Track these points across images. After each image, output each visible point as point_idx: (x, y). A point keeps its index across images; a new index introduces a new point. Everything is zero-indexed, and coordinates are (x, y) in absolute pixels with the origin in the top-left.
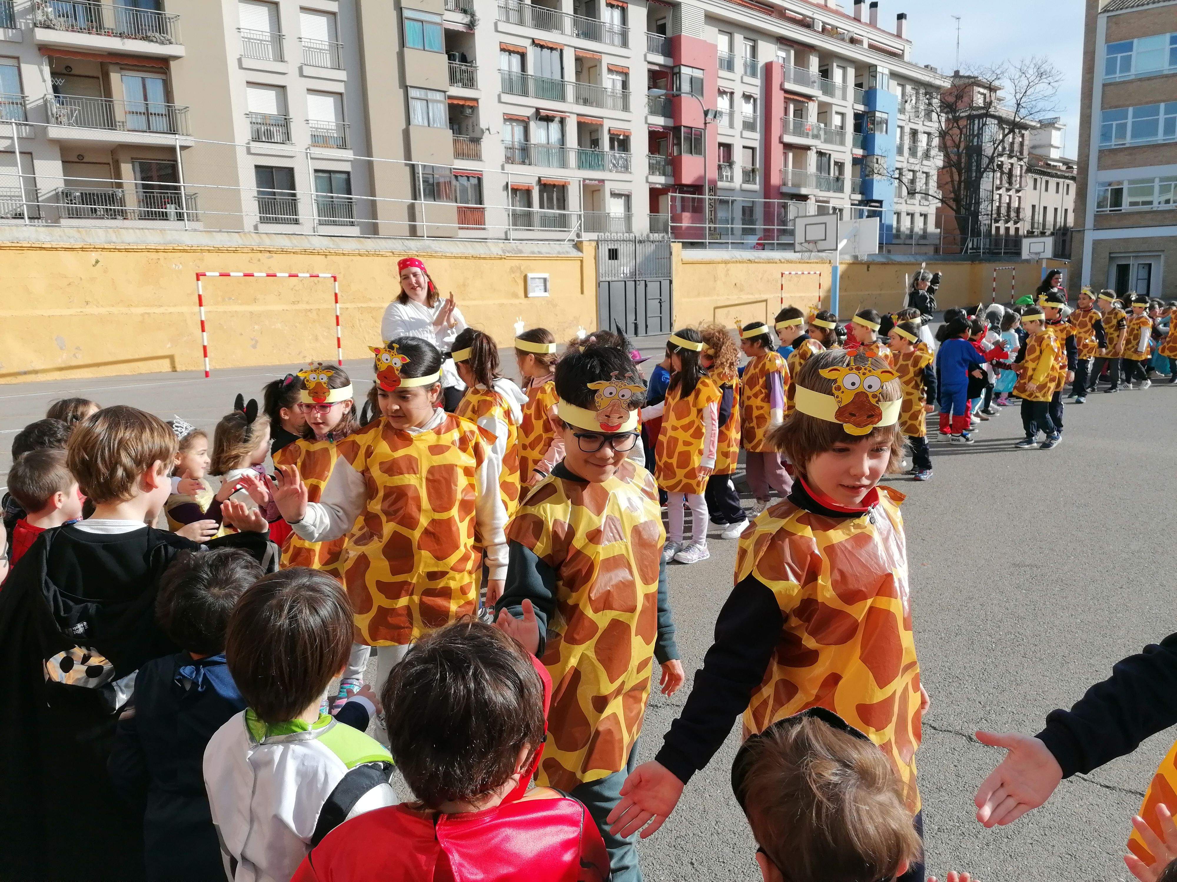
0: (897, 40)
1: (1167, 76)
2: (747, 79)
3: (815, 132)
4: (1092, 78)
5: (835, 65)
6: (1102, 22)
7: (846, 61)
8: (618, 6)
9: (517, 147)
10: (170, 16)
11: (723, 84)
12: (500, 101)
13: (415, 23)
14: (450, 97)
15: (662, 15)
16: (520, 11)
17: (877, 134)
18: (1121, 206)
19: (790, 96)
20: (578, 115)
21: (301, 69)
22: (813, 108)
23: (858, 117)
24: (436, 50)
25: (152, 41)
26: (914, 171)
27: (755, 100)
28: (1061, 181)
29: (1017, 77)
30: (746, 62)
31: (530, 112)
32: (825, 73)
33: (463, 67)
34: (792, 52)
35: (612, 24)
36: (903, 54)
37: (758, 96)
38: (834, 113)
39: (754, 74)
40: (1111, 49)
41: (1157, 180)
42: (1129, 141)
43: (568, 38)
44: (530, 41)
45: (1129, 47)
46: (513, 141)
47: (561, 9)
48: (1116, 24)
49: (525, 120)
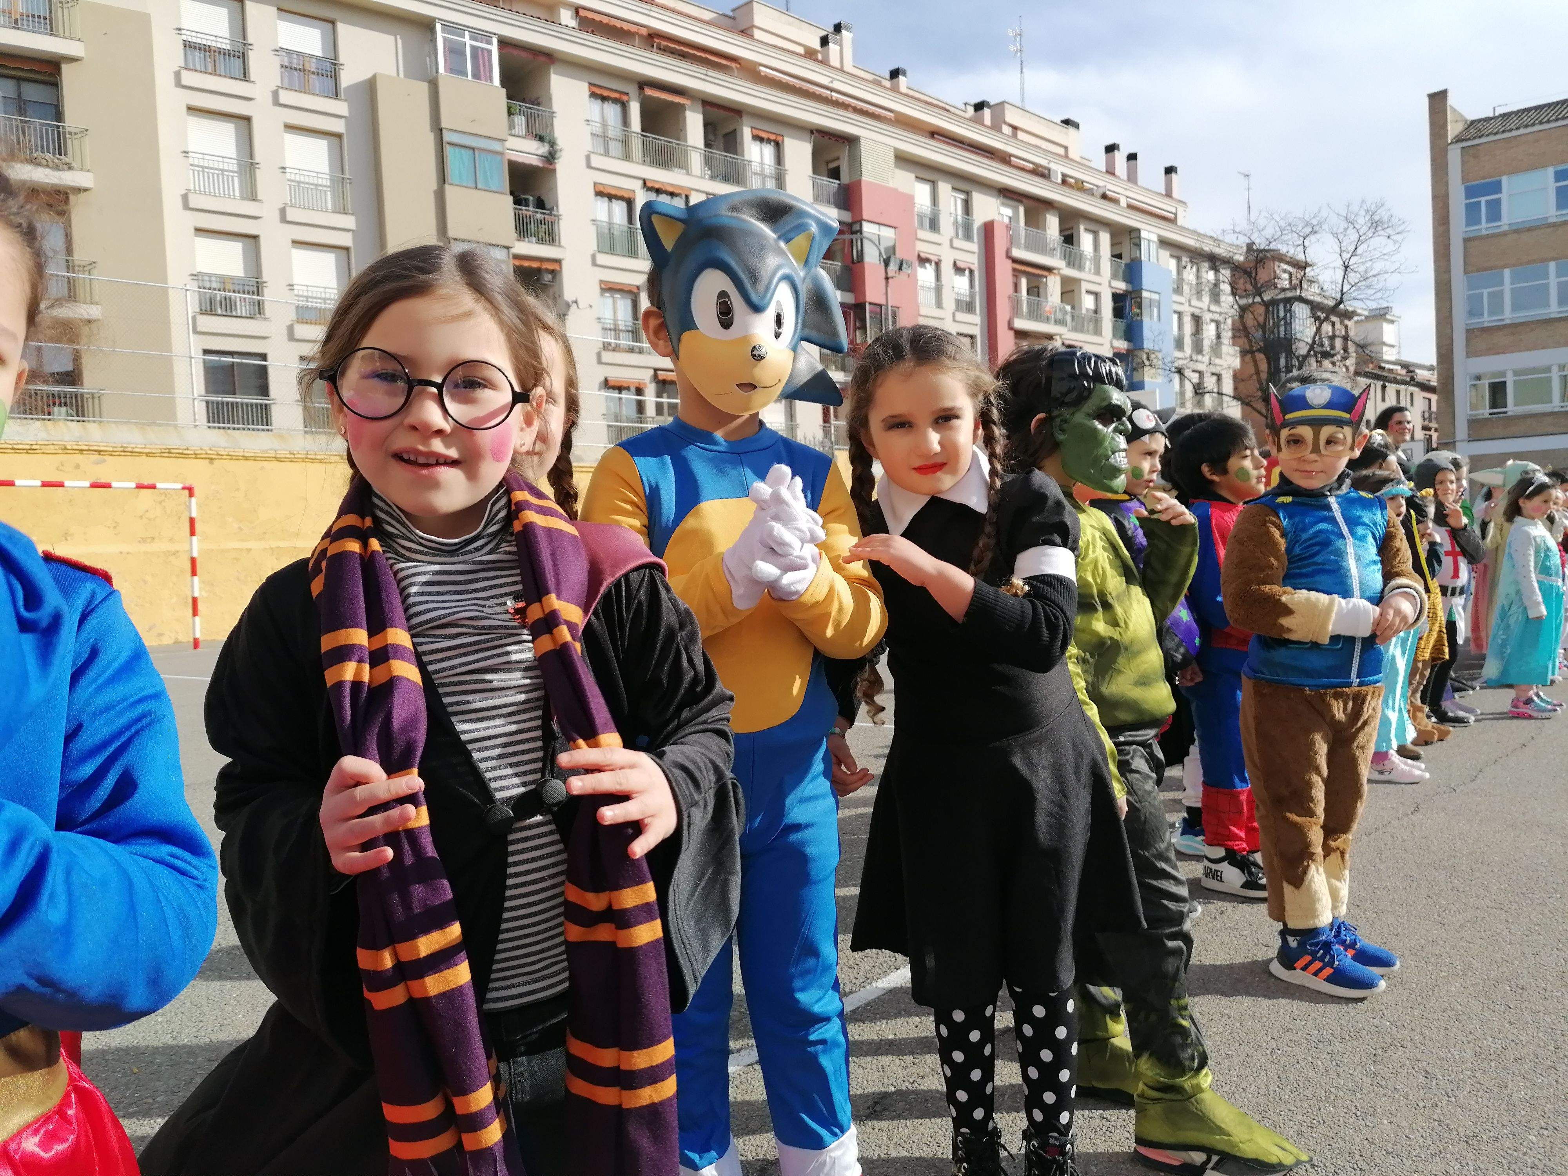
0: (1167, 200)
1: (1554, 225)
2: (958, 243)
3: (1059, 316)
4: (1448, 231)
5: (1082, 228)
6: (1454, 155)
7: (1097, 223)
8: (769, 141)
9: (622, 328)
10: (73, 130)
11: (925, 249)
12: (594, 264)
13: (463, 151)
14: (517, 257)
15: (833, 155)
16: (625, 142)
17: (1146, 320)
18: (1505, 406)
19: (1021, 267)
21: (283, 212)
22: (1053, 285)
23: (1117, 298)
24: (494, 189)
25: (39, 165)
26: (1200, 373)
27: (971, 272)
28: (1402, 387)
29: (1341, 230)
30: (956, 222)
32: (1069, 239)
33: (539, 216)
34: (1021, 209)
35: (762, 164)
36: (1176, 218)
37: (975, 267)
38: (1083, 292)
39: (968, 236)
40: (1471, 192)
41: (1555, 369)
42: (1508, 315)
43: (697, 180)
44: (640, 183)
45: (1497, 187)
46: (615, 320)
47: (686, 140)
48: (1475, 157)
49: (636, 291)
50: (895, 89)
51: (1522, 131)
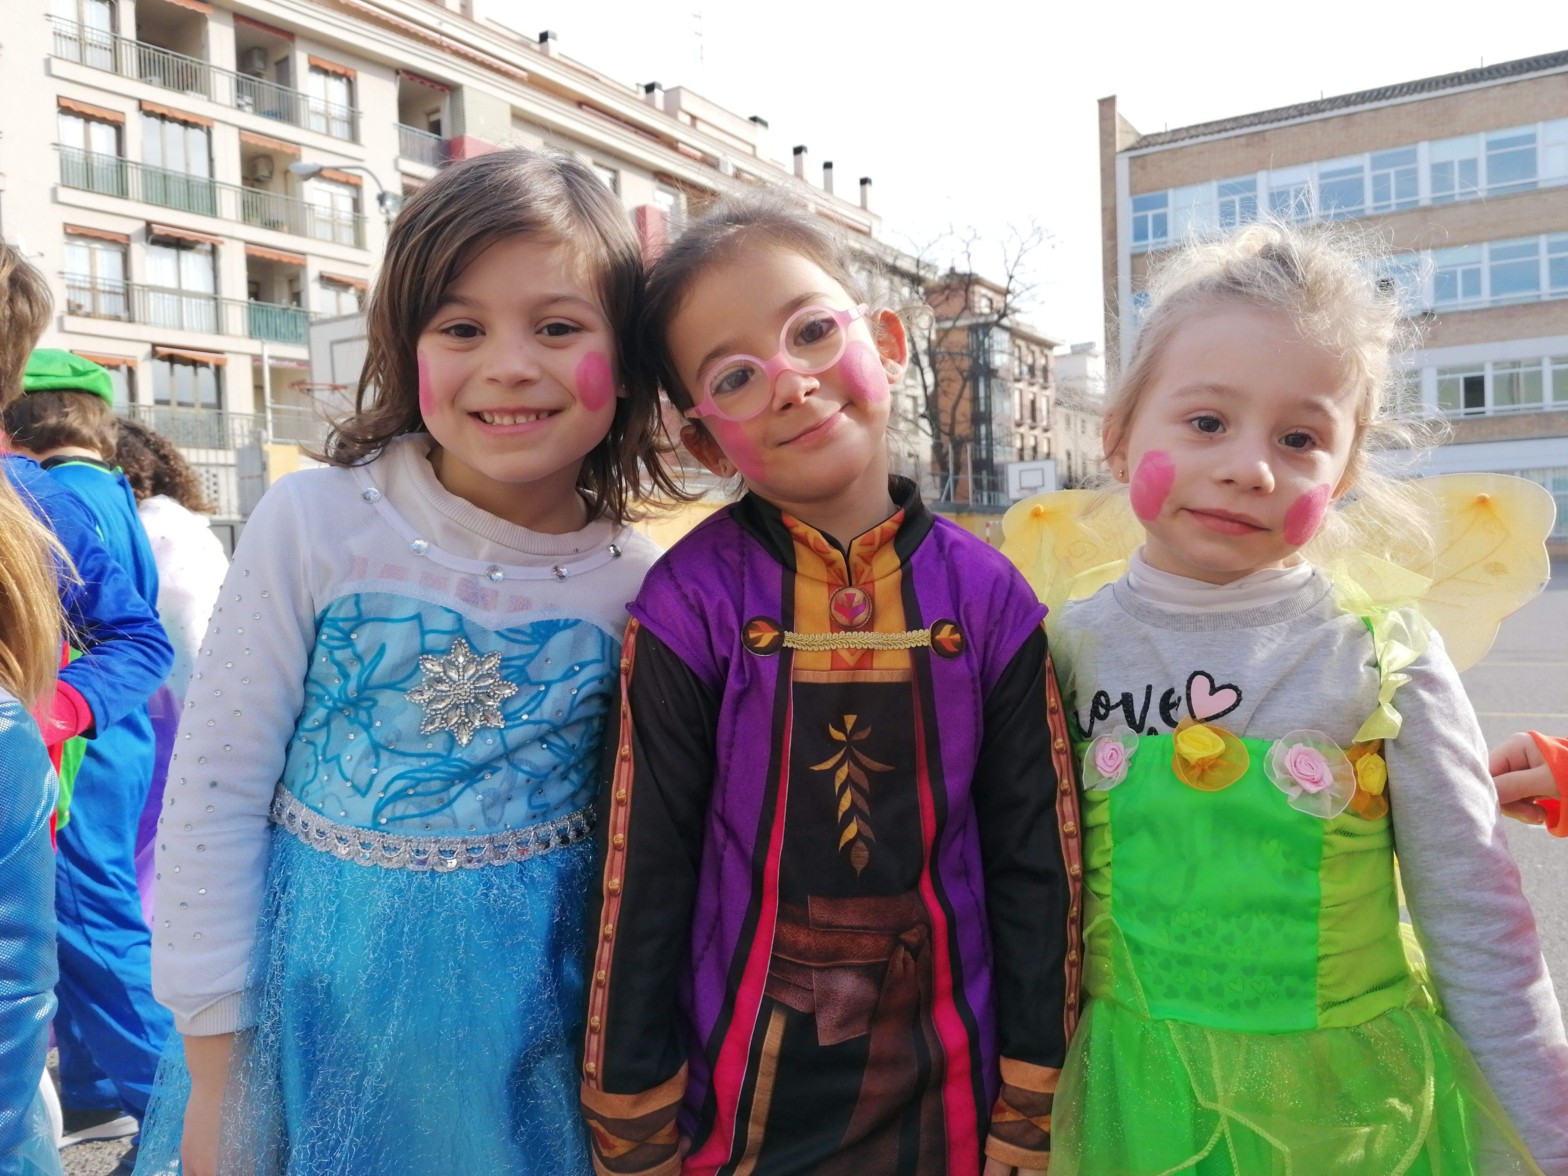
0: (862, 213)
4: (1116, 246)
6: (1122, 165)
8: (336, 75)
9: (104, 289)
12: (55, 200)
15: (434, 106)
16: (115, 51)
20: (247, 243)
31: (133, 228)
34: (684, 198)
35: (325, 102)
36: (871, 231)
40: (1138, 206)
43: (224, 110)
44: (134, 104)
45: (1164, 202)
46: (93, 278)
47: (208, 59)
48: (1143, 168)
49: (124, 241)
50: (545, 54)
51: (1188, 142)
